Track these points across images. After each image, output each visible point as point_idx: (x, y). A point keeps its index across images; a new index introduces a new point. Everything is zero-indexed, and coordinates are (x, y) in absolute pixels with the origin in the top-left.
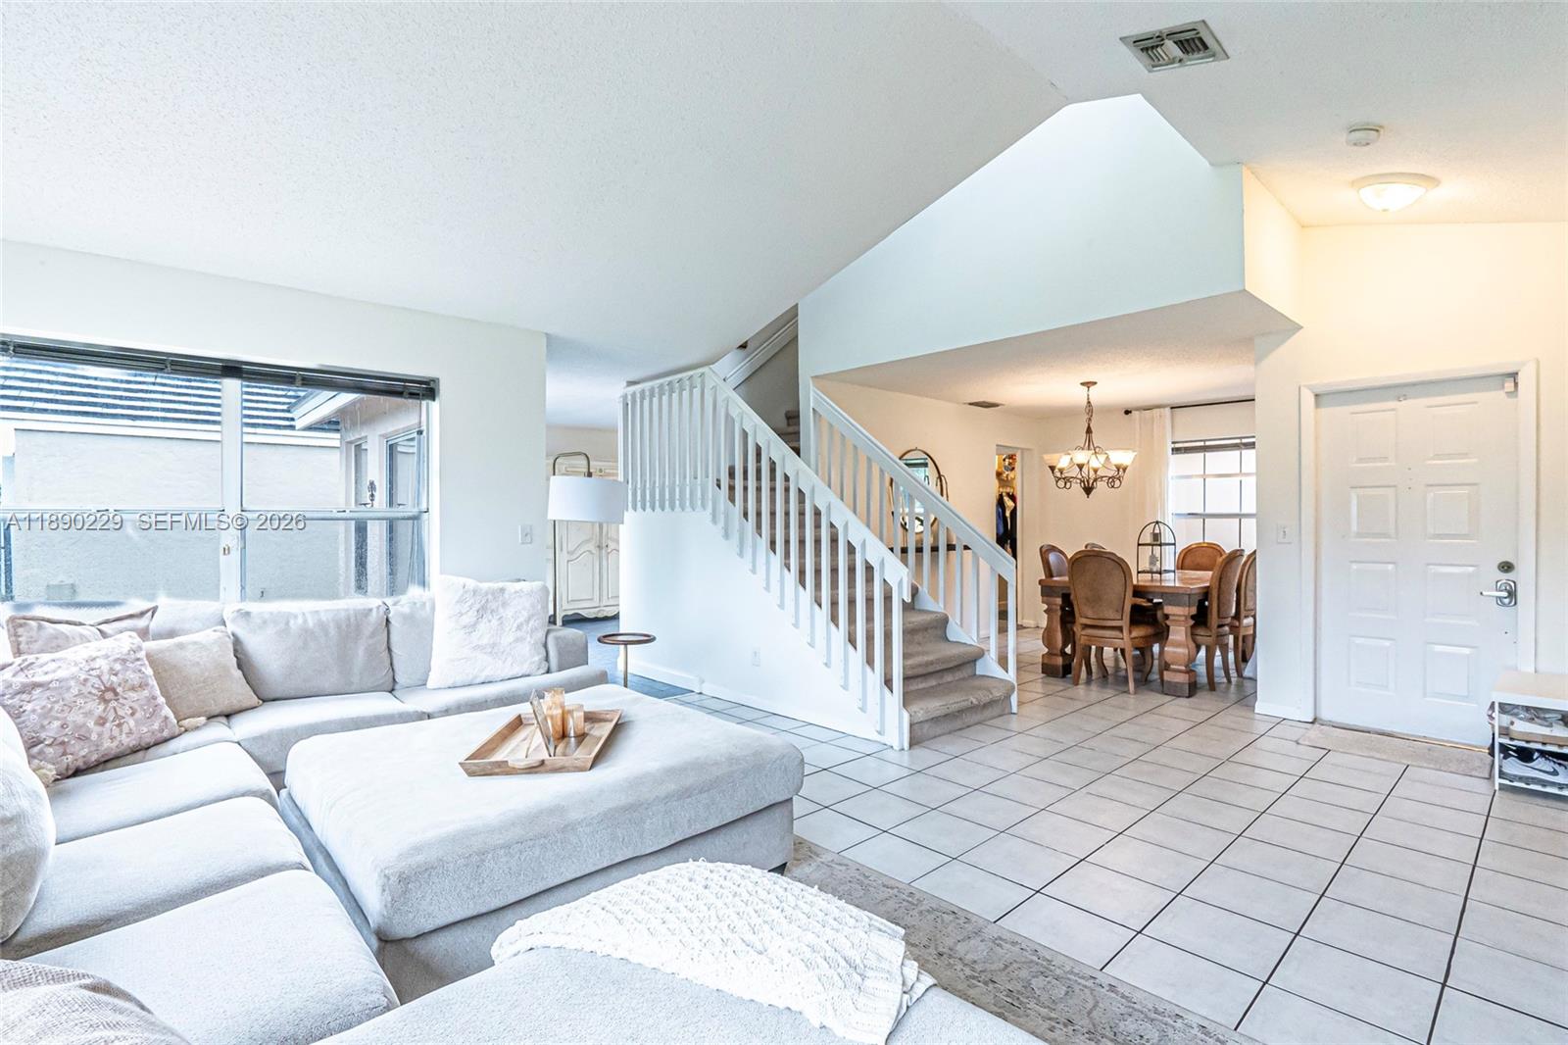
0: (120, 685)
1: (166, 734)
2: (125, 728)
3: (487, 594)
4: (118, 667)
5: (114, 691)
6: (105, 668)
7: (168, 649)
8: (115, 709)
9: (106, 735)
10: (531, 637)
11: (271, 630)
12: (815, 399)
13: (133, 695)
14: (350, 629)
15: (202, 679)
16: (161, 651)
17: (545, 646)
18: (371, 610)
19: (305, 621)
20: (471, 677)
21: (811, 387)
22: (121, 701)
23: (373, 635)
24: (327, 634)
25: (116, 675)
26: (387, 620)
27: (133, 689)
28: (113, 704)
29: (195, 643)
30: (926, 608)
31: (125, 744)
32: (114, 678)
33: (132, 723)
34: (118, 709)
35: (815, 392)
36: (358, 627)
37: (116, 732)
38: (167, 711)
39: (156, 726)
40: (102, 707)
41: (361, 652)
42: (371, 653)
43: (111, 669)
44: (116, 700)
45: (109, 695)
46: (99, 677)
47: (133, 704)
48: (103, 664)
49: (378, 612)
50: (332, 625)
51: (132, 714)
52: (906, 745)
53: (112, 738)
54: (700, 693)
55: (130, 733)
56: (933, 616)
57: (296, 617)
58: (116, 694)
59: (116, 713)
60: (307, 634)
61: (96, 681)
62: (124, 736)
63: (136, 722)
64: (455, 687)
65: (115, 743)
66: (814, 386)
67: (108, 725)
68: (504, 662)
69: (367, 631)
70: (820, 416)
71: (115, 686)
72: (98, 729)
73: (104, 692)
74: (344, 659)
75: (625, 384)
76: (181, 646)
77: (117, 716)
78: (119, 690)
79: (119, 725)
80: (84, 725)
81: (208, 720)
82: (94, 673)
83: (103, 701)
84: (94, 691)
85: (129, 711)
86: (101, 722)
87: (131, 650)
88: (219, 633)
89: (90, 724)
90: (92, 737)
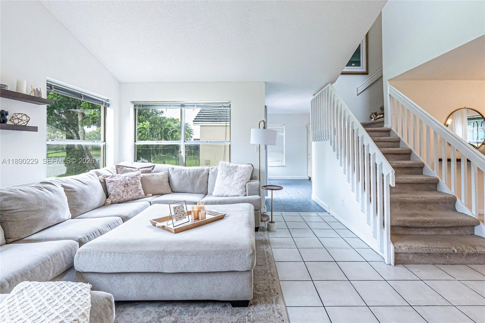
1: (140, 197)
2: (129, 194)
3: (231, 167)
4: (131, 179)
5: (127, 184)
6: (127, 179)
7: (149, 176)
9: (124, 195)
10: (241, 183)
11: (177, 174)
12: (390, 90)
13: (132, 186)
14: (197, 175)
15: (154, 184)
16: (147, 176)
17: (245, 187)
18: (204, 170)
19: (186, 172)
20: (222, 194)
21: (388, 84)
22: (129, 187)
23: (203, 177)
24: (190, 175)
25: (129, 181)
26: (209, 173)
27: (132, 185)
29: (157, 175)
30: (442, 191)
31: (129, 198)
32: (128, 182)
33: (131, 193)
34: (128, 189)
35: (389, 86)
36: (199, 175)
37: (126, 194)
38: (142, 191)
39: (137, 195)
40: (124, 188)
41: (198, 182)
42: (201, 183)
43: (129, 179)
44: (128, 187)
45: (126, 185)
46: (125, 181)
47: (132, 189)
48: (127, 178)
49: (206, 171)
50: (192, 173)
51: (131, 191)
52: (392, 262)
53: (126, 196)
54: (329, 213)
55: (130, 195)
56: (443, 196)
57: (184, 170)
58: (128, 185)
59: (127, 190)
60: (185, 175)
61: (124, 182)
62: (128, 196)
63: (132, 193)
64: (219, 196)
65: (126, 198)
66: (389, 84)
67: (124, 193)
68: (231, 190)
69: (201, 176)
70: (393, 97)
72: (122, 193)
73: (125, 184)
74: (193, 183)
75: (313, 95)
76: (153, 175)
77: (127, 191)
78: (129, 184)
79: (127, 193)
80: (119, 192)
81: (153, 195)
82: (124, 180)
83: (125, 187)
84: (123, 184)
85: (130, 190)
86: (123, 192)
87: (136, 175)
88: (165, 173)
89: (121, 192)
90: (121, 195)
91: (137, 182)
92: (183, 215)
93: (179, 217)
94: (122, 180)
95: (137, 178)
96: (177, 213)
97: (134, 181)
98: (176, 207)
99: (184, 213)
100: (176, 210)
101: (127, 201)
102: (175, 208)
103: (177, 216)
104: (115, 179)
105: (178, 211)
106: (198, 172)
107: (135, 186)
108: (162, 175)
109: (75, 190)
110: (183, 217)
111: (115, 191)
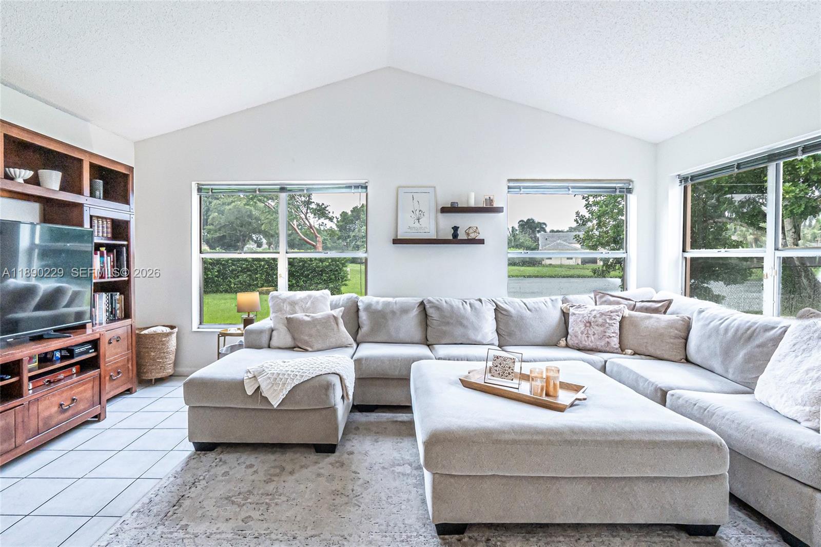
0: (593, 322)
1: (608, 349)
2: (590, 339)
4: (598, 315)
5: (590, 323)
8: (588, 330)
9: (583, 339)
14: (747, 336)
16: (637, 317)
18: (775, 328)
19: (722, 323)
22: (591, 328)
25: (594, 318)
28: (588, 328)
29: (658, 318)
31: (590, 346)
32: (593, 319)
33: (593, 338)
36: (750, 339)
37: (586, 339)
38: (616, 340)
43: (595, 315)
44: (589, 327)
45: (588, 325)
46: (589, 317)
47: (595, 331)
48: (594, 313)
49: (778, 330)
51: (594, 335)
53: (585, 342)
55: (592, 342)
57: (721, 319)
60: (715, 330)
61: (587, 318)
63: (595, 339)
67: (584, 335)
69: (758, 340)
71: (592, 322)
72: (581, 335)
73: (587, 322)
77: (588, 333)
78: (592, 324)
79: (588, 337)
80: (577, 332)
81: (635, 354)
82: (589, 315)
83: (586, 326)
84: (585, 321)
85: (593, 333)
86: (582, 333)
87: (610, 311)
88: (678, 318)
89: (579, 332)
90: (579, 337)
91: (607, 323)
92: (509, 374)
93: (499, 374)
94: (585, 315)
95: (609, 316)
96: (497, 366)
97: (603, 319)
98: (500, 357)
99: (512, 371)
100: (499, 361)
101: (589, 350)
102: (497, 358)
103: (496, 370)
104: (580, 311)
105: (500, 364)
106: (752, 329)
107: (602, 329)
108: (673, 320)
109: (511, 315)
110: (507, 376)
111: (573, 330)
